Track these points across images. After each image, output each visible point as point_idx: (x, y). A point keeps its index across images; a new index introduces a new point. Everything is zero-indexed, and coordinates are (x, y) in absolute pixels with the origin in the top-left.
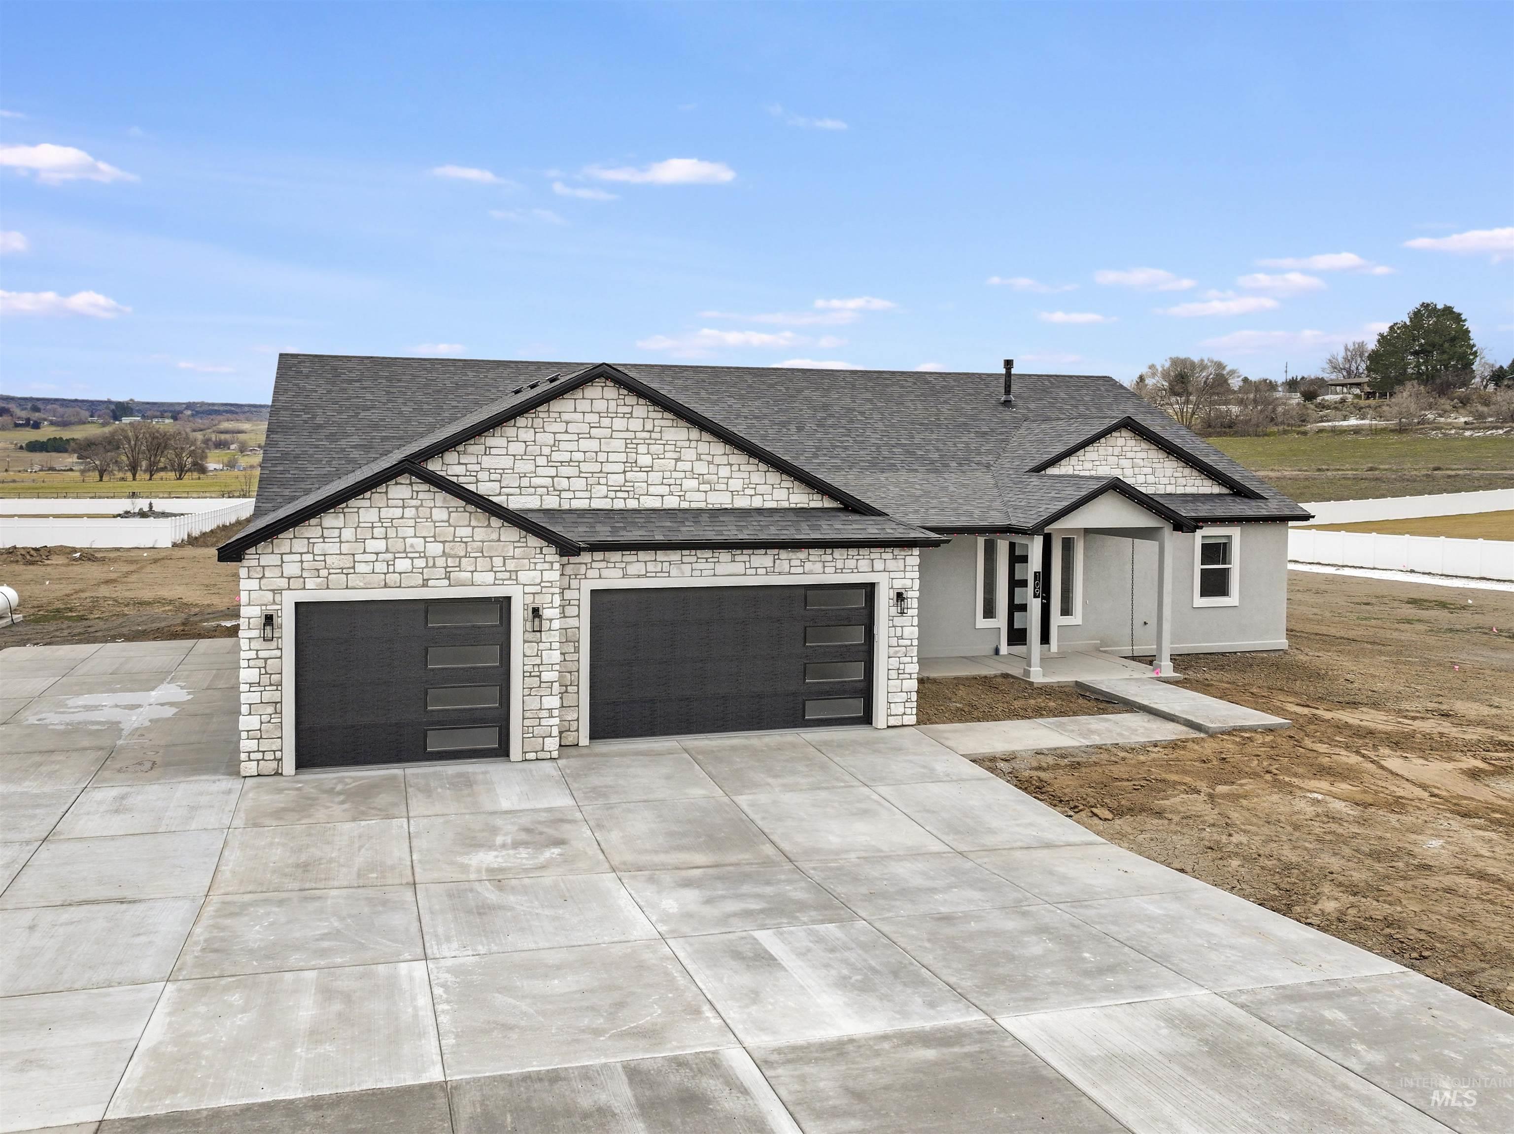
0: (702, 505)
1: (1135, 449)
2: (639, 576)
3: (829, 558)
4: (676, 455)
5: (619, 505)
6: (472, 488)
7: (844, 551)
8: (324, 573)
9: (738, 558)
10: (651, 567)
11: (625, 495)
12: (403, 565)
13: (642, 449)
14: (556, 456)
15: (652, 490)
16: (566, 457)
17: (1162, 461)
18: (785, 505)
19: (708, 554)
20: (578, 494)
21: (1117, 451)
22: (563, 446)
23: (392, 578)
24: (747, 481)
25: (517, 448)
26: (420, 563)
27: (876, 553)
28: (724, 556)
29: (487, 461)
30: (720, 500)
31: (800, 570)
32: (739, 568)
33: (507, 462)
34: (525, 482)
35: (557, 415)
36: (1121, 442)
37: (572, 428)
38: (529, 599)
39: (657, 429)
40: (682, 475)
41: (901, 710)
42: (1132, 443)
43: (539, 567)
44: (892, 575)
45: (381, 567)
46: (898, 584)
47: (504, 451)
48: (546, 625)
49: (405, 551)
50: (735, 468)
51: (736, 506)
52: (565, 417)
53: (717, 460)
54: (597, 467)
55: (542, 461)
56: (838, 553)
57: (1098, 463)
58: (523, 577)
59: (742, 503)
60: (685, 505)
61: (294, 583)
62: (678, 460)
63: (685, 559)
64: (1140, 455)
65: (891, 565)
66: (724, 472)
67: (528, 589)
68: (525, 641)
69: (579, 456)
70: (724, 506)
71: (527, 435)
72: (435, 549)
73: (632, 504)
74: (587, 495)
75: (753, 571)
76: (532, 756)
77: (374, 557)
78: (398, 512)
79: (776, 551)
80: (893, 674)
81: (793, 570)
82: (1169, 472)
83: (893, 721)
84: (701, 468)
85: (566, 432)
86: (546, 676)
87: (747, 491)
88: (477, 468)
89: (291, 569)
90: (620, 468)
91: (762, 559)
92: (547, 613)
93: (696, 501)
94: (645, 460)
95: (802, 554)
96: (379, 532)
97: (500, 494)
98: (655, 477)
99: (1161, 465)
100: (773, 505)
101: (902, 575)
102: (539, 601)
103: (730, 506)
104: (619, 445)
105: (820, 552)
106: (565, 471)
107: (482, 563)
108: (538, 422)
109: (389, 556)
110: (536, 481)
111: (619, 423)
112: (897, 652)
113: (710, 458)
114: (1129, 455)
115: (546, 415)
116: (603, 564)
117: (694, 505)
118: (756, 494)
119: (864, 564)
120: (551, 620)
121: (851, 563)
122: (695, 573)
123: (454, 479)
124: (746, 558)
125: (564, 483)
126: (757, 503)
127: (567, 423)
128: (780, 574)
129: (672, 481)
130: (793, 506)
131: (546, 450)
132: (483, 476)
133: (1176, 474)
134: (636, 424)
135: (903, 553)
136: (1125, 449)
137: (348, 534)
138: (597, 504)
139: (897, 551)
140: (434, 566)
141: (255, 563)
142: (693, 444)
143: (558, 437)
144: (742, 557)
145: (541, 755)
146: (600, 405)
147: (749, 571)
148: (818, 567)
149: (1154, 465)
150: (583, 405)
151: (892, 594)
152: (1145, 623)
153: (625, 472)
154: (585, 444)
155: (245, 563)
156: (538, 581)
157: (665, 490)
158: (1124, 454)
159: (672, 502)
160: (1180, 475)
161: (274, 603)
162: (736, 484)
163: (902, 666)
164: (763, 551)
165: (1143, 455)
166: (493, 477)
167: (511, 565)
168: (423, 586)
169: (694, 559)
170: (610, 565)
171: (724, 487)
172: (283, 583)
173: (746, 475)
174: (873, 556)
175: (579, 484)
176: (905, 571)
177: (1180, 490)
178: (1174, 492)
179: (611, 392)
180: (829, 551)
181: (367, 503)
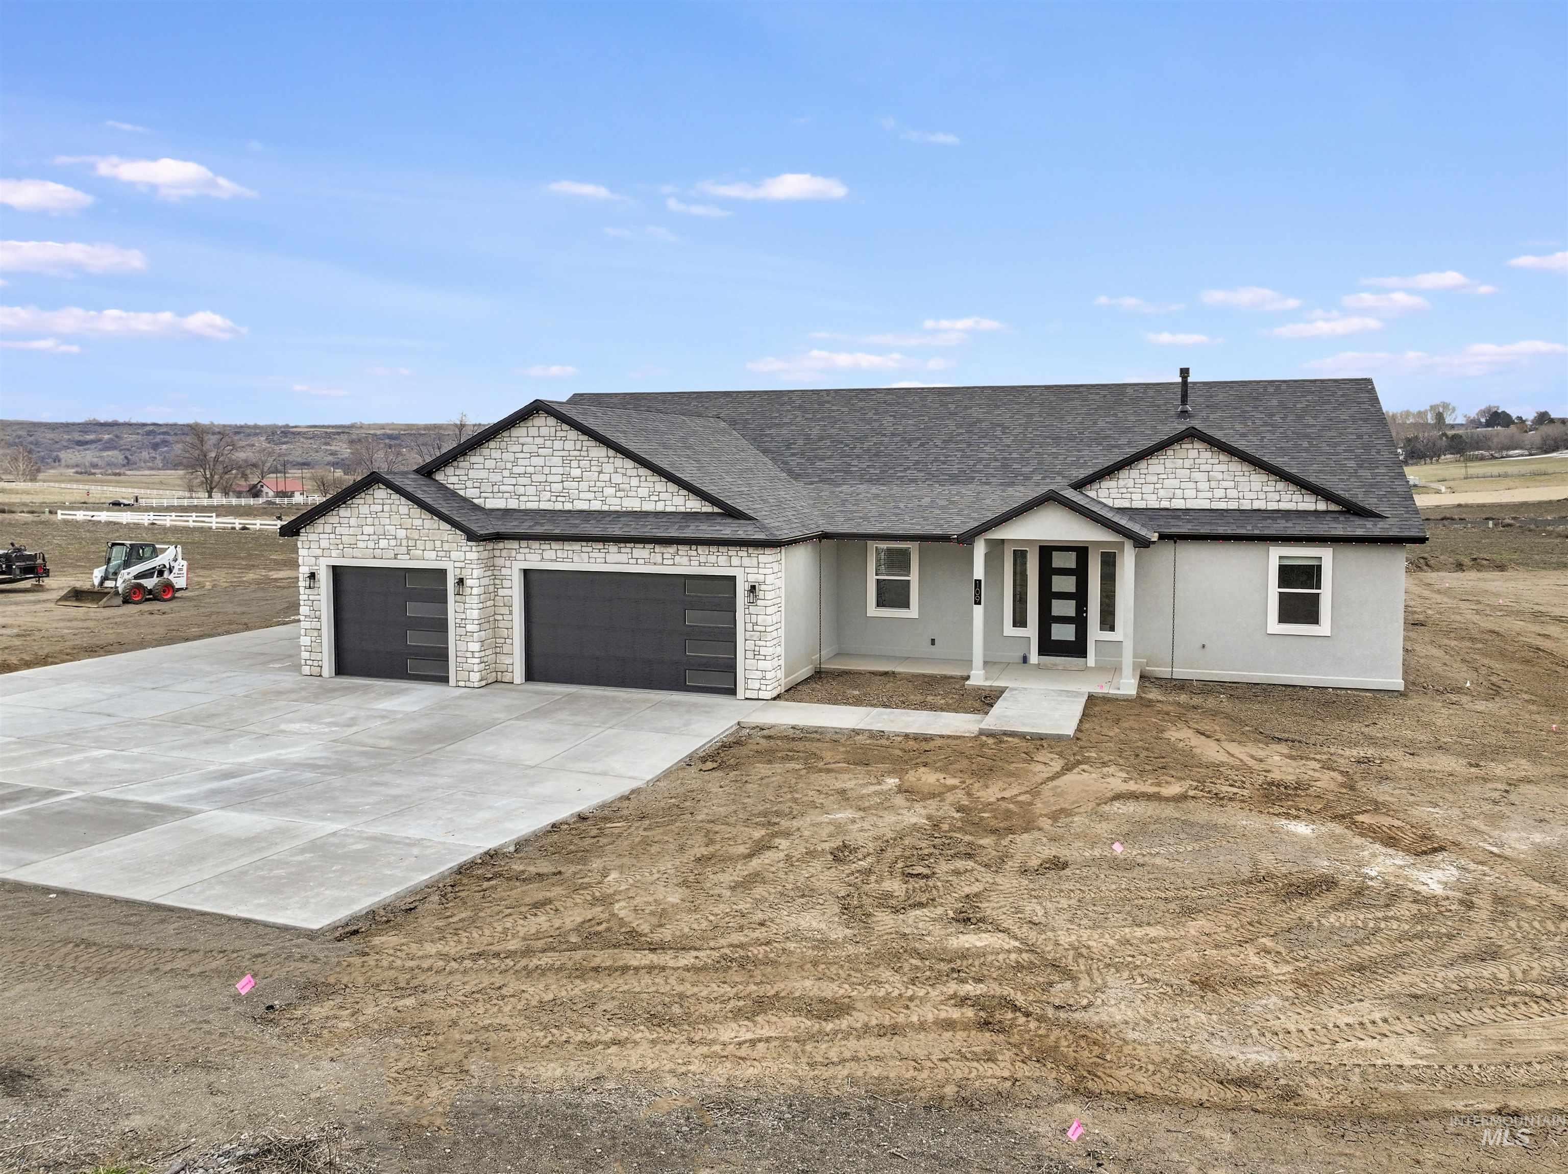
0: (618, 508)
1: (1210, 461)
2: (552, 561)
3: (694, 553)
4: (599, 469)
5: (558, 506)
6: (461, 493)
7: (706, 548)
8: (341, 547)
9: (623, 550)
10: (560, 554)
11: (563, 499)
12: (383, 543)
13: (574, 464)
14: (516, 470)
15: (582, 495)
16: (521, 470)
17: (1247, 474)
18: (682, 509)
19: (600, 546)
20: (531, 498)
21: (1188, 463)
22: (520, 462)
23: (378, 552)
24: (652, 490)
25: (490, 464)
26: (393, 543)
27: (732, 551)
28: (613, 548)
29: (472, 474)
30: (632, 504)
31: (671, 562)
32: (623, 558)
33: (483, 474)
34: (496, 489)
35: (515, 439)
36: (1193, 453)
37: (526, 449)
38: (458, 571)
39: (585, 449)
40: (603, 484)
41: (757, 686)
42: (1209, 454)
43: (464, 549)
44: (747, 570)
45: (371, 544)
46: (752, 578)
47: (481, 466)
48: (468, 591)
49: (384, 534)
50: (643, 479)
51: (644, 509)
52: (522, 440)
53: (629, 472)
54: (542, 478)
55: (506, 473)
56: (701, 549)
57: (1165, 476)
58: (454, 555)
59: (648, 507)
60: (605, 508)
61: (326, 553)
62: (600, 472)
63: (584, 549)
64: (1217, 468)
65: (746, 561)
66: (635, 482)
67: (457, 564)
68: (456, 602)
69: (530, 470)
70: (635, 509)
71: (496, 454)
72: (402, 533)
73: (568, 506)
74: (536, 498)
75: (634, 561)
76: (462, 684)
77: (367, 538)
78: (379, 508)
79: (652, 546)
80: (750, 655)
81: (665, 562)
82: (1256, 486)
83: (749, 694)
84: (618, 479)
85: (522, 452)
86: (470, 628)
87: (652, 498)
88: (465, 478)
89: (325, 543)
90: (558, 479)
91: (641, 552)
92: (469, 582)
93: (614, 505)
94: (576, 472)
95: (672, 549)
96: (369, 521)
97: (480, 497)
98: (584, 486)
99: (1247, 479)
100: (672, 509)
101: (756, 570)
102: (466, 573)
103: (639, 509)
104: (557, 461)
105: (687, 548)
106: (522, 480)
107: (429, 545)
108: (503, 445)
109: (376, 537)
110: (503, 488)
111: (558, 445)
112: (752, 636)
113: (623, 471)
114: (1203, 467)
115: (508, 439)
116: (527, 550)
117: (613, 508)
118: (659, 500)
119: (722, 560)
120: (472, 588)
121: (712, 559)
122: (592, 560)
123: (451, 487)
124: (629, 550)
125: (521, 490)
126: (660, 507)
127: (523, 445)
128: (655, 564)
129: (596, 489)
130: (689, 510)
131: (509, 465)
132: (469, 484)
133: (1265, 489)
134: (569, 445)
135: (756, 552)
136: (1197, 461)
137: (353, 521)
138: (544, 506)
139: (751, 550)
140: (401, 545)
141: (305, 538)
142: (611, 460)
143: (517, 455)
144: (626, 549)
145: (468, 684)
146: (544, 431)
147: (631, 561)
148: (685, 560)
149: (1237, 479)
150: (533, 431)
151: (747, 587)
152: (1204, 646)
153: (562, 482)
154: (535, 461)
155: (300, 538)
156: (463, 559)
157: (591, 496)
158: (1197, 466)
159: (596, 506)
160: (1273, 489)
161: (316, 565)
162: (643, 492)
163: (757, 649)
164: (642, 546)
165: (1223, 467)
166: (476, 485)
167: (446, 546)
168: (395, 558)
169: (590, 549)
170: (532, 551)
171: (634, 494)
172: (319, 552)
173: (651, 485)
174: (730, 553)
175: (531, 490)
176: (758, 567)
177: (1273, 506)
178: (1263, 507)
179: (552, 421)
180: (694, 547)
181: (362, 501)
